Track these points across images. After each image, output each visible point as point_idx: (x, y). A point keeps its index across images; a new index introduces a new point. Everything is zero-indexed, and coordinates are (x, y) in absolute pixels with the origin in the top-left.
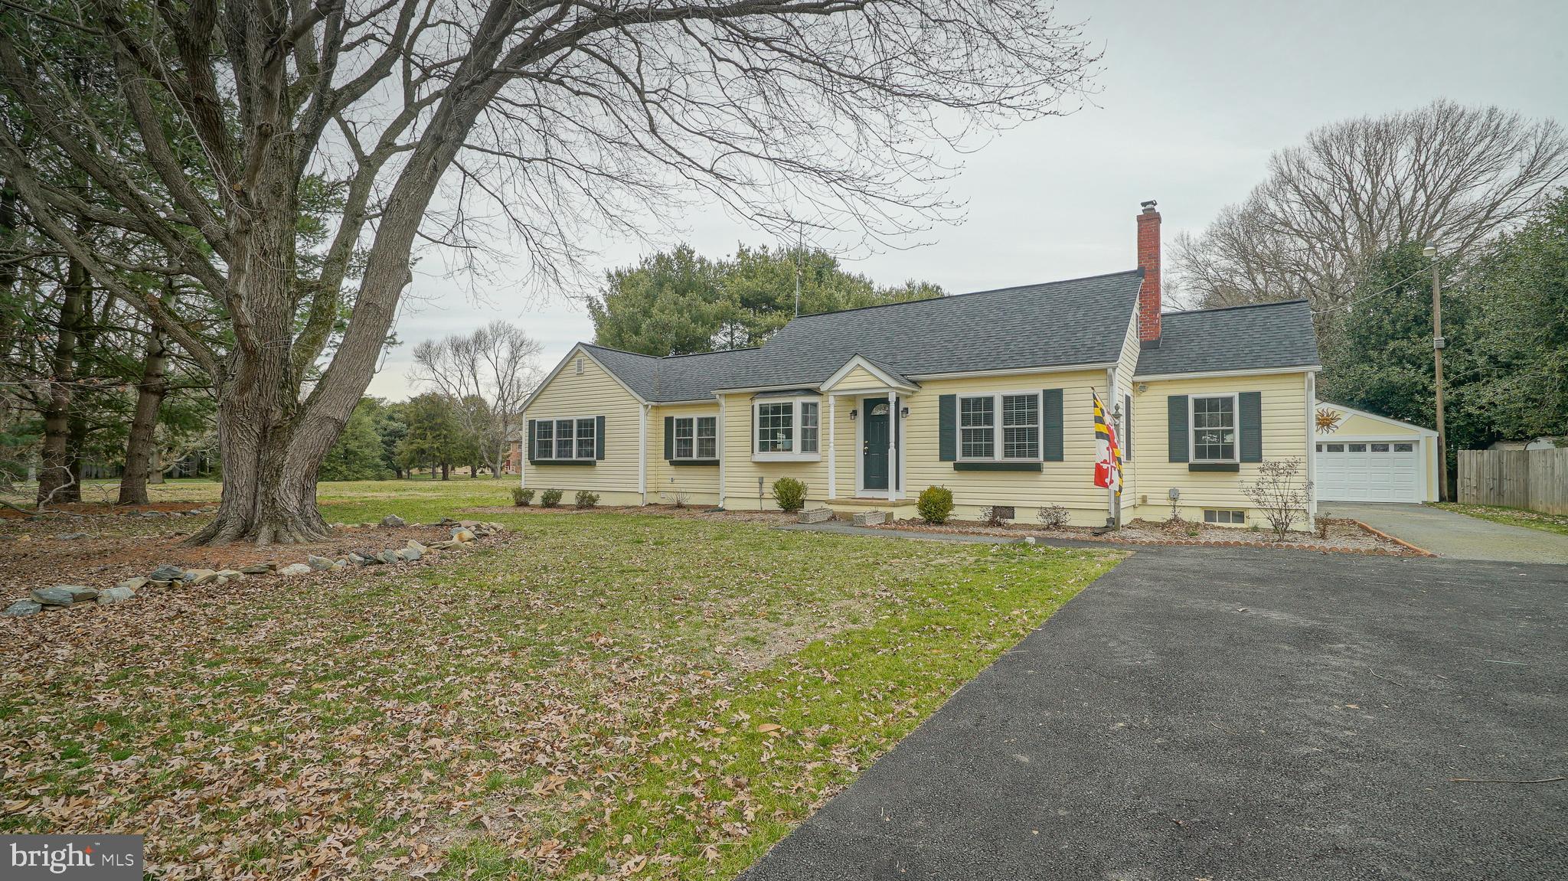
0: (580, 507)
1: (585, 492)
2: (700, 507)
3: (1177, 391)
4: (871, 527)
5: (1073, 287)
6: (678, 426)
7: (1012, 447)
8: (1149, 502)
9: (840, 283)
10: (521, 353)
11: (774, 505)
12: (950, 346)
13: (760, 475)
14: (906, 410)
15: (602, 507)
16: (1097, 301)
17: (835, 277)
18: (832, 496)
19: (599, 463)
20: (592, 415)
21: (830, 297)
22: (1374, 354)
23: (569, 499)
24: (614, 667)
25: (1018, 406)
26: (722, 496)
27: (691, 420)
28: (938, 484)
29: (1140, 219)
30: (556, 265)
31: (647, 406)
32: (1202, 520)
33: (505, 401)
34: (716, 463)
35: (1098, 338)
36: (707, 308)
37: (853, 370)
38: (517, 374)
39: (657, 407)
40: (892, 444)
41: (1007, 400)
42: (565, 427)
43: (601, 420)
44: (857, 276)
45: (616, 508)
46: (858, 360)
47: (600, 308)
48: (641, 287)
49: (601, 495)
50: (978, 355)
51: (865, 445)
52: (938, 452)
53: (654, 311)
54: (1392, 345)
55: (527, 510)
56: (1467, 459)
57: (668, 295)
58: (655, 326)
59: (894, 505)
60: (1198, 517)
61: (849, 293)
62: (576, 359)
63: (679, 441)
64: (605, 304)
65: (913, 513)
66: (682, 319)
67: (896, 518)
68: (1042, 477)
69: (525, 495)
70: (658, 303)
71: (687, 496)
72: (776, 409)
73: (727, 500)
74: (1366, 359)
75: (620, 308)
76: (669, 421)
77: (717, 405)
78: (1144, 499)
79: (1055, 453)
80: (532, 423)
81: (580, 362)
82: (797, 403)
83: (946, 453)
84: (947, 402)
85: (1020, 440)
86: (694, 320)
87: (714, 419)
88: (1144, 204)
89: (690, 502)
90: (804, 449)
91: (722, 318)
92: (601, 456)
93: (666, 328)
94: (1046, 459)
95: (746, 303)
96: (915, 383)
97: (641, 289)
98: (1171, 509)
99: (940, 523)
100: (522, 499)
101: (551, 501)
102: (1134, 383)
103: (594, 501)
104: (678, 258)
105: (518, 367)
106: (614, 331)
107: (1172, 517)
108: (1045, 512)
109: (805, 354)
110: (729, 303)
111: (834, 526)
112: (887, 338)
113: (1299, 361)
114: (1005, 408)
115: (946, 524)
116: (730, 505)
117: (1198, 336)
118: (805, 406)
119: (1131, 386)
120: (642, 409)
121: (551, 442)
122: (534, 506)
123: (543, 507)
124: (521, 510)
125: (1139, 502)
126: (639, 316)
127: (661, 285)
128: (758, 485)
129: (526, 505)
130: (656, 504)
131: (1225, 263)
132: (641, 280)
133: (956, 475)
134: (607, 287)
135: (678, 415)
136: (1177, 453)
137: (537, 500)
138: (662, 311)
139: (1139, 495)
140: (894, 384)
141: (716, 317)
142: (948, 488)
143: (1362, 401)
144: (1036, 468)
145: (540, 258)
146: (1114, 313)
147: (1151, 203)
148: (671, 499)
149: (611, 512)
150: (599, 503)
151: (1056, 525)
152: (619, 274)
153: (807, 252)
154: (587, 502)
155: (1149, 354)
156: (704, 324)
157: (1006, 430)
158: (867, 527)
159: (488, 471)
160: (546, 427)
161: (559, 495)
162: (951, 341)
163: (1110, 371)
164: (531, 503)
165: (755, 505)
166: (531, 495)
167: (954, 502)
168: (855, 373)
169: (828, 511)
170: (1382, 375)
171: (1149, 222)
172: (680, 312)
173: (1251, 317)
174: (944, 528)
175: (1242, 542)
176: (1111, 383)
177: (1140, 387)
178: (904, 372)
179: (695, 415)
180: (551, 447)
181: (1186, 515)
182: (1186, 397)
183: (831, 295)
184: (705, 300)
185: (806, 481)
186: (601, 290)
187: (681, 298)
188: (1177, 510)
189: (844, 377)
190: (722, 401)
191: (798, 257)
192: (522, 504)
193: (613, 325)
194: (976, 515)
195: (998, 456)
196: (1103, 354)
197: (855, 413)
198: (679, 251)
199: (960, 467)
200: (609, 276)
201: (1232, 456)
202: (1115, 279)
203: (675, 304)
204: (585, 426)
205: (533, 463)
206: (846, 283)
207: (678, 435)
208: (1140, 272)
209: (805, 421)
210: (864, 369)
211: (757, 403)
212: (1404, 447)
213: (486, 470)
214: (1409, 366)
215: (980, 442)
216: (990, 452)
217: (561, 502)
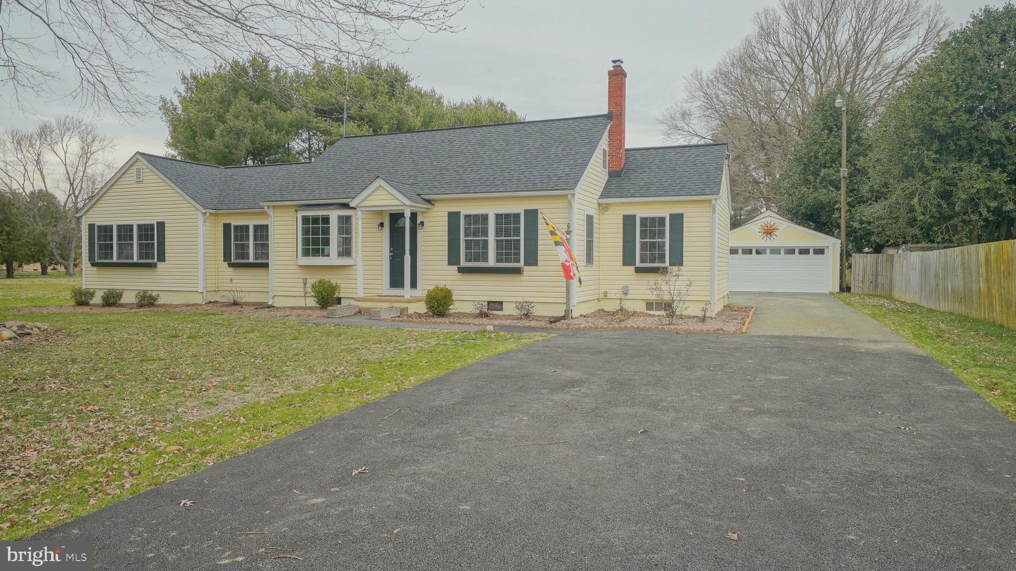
0: (140, 306)
1: (146, 291)
2: (254, 304)
3: (630, 211)
4: (385, 320)
5: (562, 125)
6: (235, 231)
7: (502, 254)
8: (609, 296)
9: (411, 97)
10: (94, 148)
11: (312, 302)
12: (461, 171)
13: (305, 276)
14: (422, 223)
15: (163, 305)
16: (575, 138)
17: (406, 93)
18: (360, 294)
19: (160, 265)
20: (152, 220)
21: (400, 111)
22: (811, 178)
23: (129, 298)
24: (91, 424)
25: (506, 221)
26: (271, 295)
27: (247, 227)
28: (441, 284)
29: (611, 74)
30: (105, 81)
31: (205, 213)
32: (644, 310)
33: (76, 197)
34: (266, 266)
35: (567, 170)
36: (281, 116)
37: (376, 190)
38: (89, 171)
39: (216, 215)
40: (407, 252)
41: (498, 217)
42: (125, 231)
43: (161, 225)
44: (429, 90)
45: (176, 306)
46: (380, 182)
47: (175, 109)
48: (215, 92)
49: (161, 294)
50: (479, 180)
51: (391, 252)
52: (446, 258)
53: (229, 116)
54: (823, 172)
55: (86, 309)
56: (857, 260)
57: (242, 102)
58: (230, 131)
59: (409, 301)
60: (641, 307)
61: (418, 107)
62: (135, 167)
63: (236, 245)
64: (180, 106)
65: (422, 308)
66: (257, 126)
67: (411, 311)
68: (522, 278)
69: (85, 294)
70: (233, 109)
71: (242, 295)
72: (316, 220)
73: (276, 298)
74: (807, 182)
75: (193, 112)
76: (227, 227)
77: (265, 213)
78: (605, 294)
79: (532, 260)
80: (91, 227)
81: (138, 170)
82: (334, 215)
83: (453, 259)
84: (453, 217)
85: (507, 250)
86: (269, 127)
87: (267, 226)
88: (614, 62)
89: (244, 300)
90: (340, 254)
91: (296, 127)
92: (162, 258)
93: (239, 134)
94: (526, 264)
95: (322, 113)
96: (429, 201)
97: (216, 94)
98: (619, 302)
99: (441, 315)
100: (82, 299)
101: (111, 300)
102: (599, 204)
103: (155, 300)
104: (252, 65)
105: (90, 162)
106: (188, 134)
107: (618, 308)
108: (521, 306)
109: (346, 172)
110: (302, 112)
111: (358, 320)
112: (414, 161)
113: (707, 191)
114: (497, 223)
115: (447, 316)
116: (278, 303)
117: (650, 168)
118: (340, 218)
119: (596, 206)
120: (200, 218)
121: (112, 245)
122: (95, 305)
123: (103, 306)
124: (80, 309)
125: (602, 296)
126: (213, 121)
127: (236, 91)
128: (302, 285)
129: (86, 304)
130: (216, 302)
131: (728, 98)
132: (216, 85)
133: (460, 276)
134: (182, 89)
135: (236, 222)
136: (628, 259)
137: (97, 299)
138: (237, 117)
139: (602, 291)
140: (408, 202)
141: (291, 125)
142: (449, 287)
143: (804, 215)
144: (518, 271)
145: (88, 75)
146: (584, 150)
147: (619, 61)
148: (229, 297)
149: (168, 308)
150: (160, 302)
151: (527, 316)
152: (194, 78)
153: (379, 67)
154: (147, 301)
155: (614, 182)
156: (279, 131)
157: (497, 241)
158: (382, 320)
159: (61, 269)
160: (106, 231)
161: (120, 295)
162: (462, 167)
163: (569, 196)
164: (91, 302)
165: (300, 302)
166: (92, 295)
167: (454, 297)
168: (378, 192)
169: (354, 307)
170: (815, 195)
171: (617, 76)
172: (255, 119)
173: (688, 154)
174: (446, 320)
175: (635, 326)
176: (571, 206)
177: (603, 208)
178: (420, 192)
179: (251, 222)
180: (112, 249)
181: (630, 306)
182: (635, 216)
183: (401, 109)
184: (281, 108)
185: (339, 282)
186: (176, 91)
187: (255, 106)
188: (623, 302)
189: (370, 195)
190: (270, 212)
191: (372, 71)
192: (80, 304)
193: (186, 129)
194: (469, 308)
195: (492, 262)
196: (566, 183)
197: (382, 225)
198: (254, 59)
199: (462, 270)
200: (184, 78)
201: (664, 262)
202: (592, 120)
203: (250, 110)
204: (146, 231)
205: (94, 264)
206: (416, 98)
207: (236, 240)
208: (609, 116)
209: (341, 231)
210: (385, 189)
211: (300, 214)
212: (820, 251)
213: (58, 267)
214: (832, 189)
215: (478, 251)
216: (486, 259)
217: (122, 301)
